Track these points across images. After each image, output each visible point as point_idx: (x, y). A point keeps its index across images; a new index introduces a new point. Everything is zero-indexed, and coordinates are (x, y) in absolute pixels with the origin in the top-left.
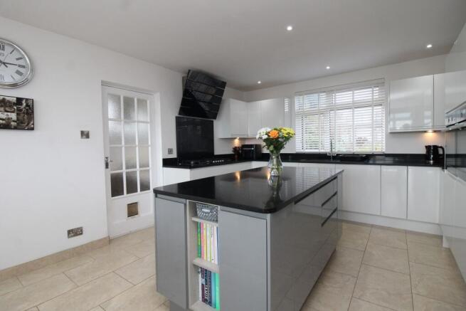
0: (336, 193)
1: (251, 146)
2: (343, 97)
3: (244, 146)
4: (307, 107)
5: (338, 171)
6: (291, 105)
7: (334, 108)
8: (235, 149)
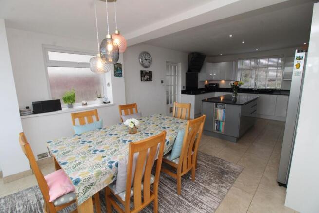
0: (256, 105)
1: (214, 84)
2: (264, 62)
3: (210, 84)
4: (244, 66)
5: (257, 97)
6: (236, 65)
7: (258, 67)
8: (206, 86)
